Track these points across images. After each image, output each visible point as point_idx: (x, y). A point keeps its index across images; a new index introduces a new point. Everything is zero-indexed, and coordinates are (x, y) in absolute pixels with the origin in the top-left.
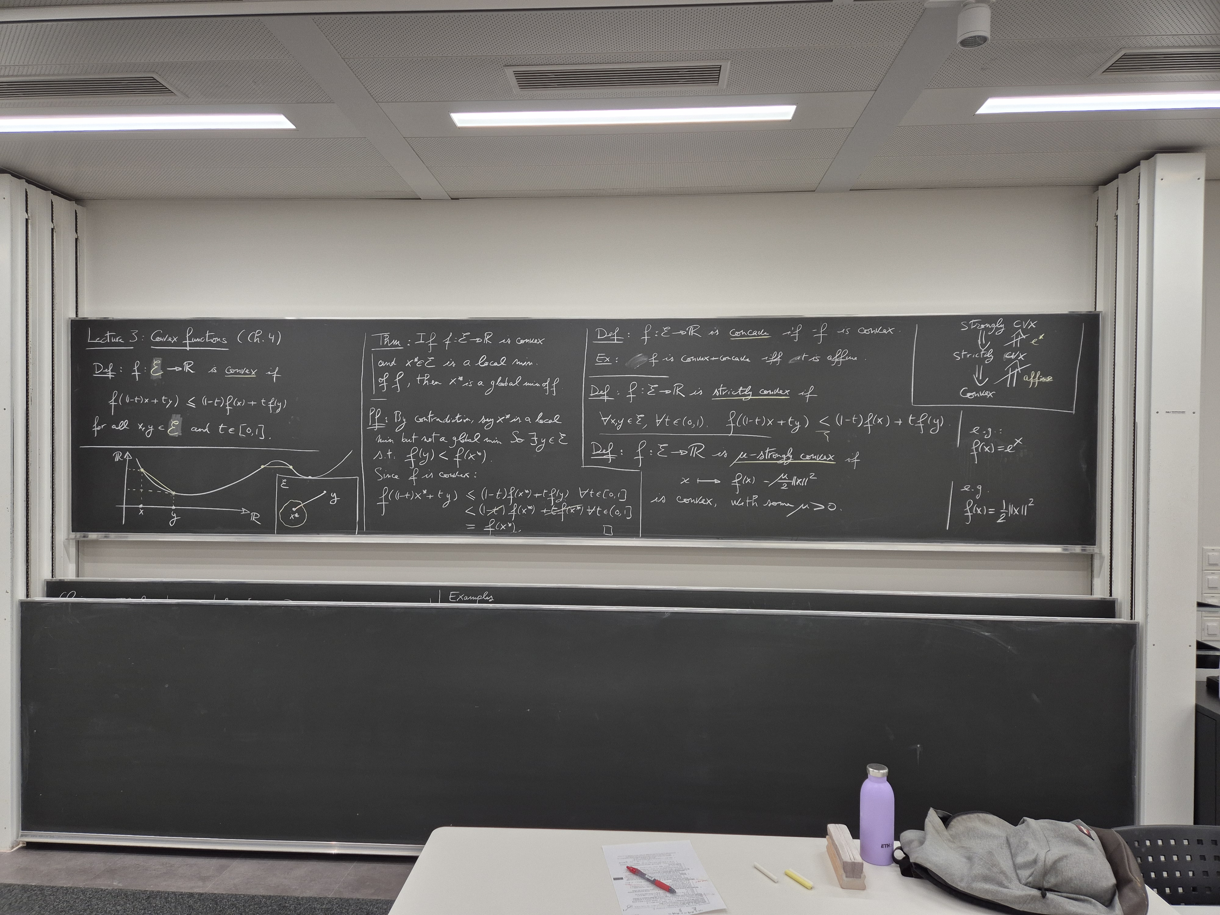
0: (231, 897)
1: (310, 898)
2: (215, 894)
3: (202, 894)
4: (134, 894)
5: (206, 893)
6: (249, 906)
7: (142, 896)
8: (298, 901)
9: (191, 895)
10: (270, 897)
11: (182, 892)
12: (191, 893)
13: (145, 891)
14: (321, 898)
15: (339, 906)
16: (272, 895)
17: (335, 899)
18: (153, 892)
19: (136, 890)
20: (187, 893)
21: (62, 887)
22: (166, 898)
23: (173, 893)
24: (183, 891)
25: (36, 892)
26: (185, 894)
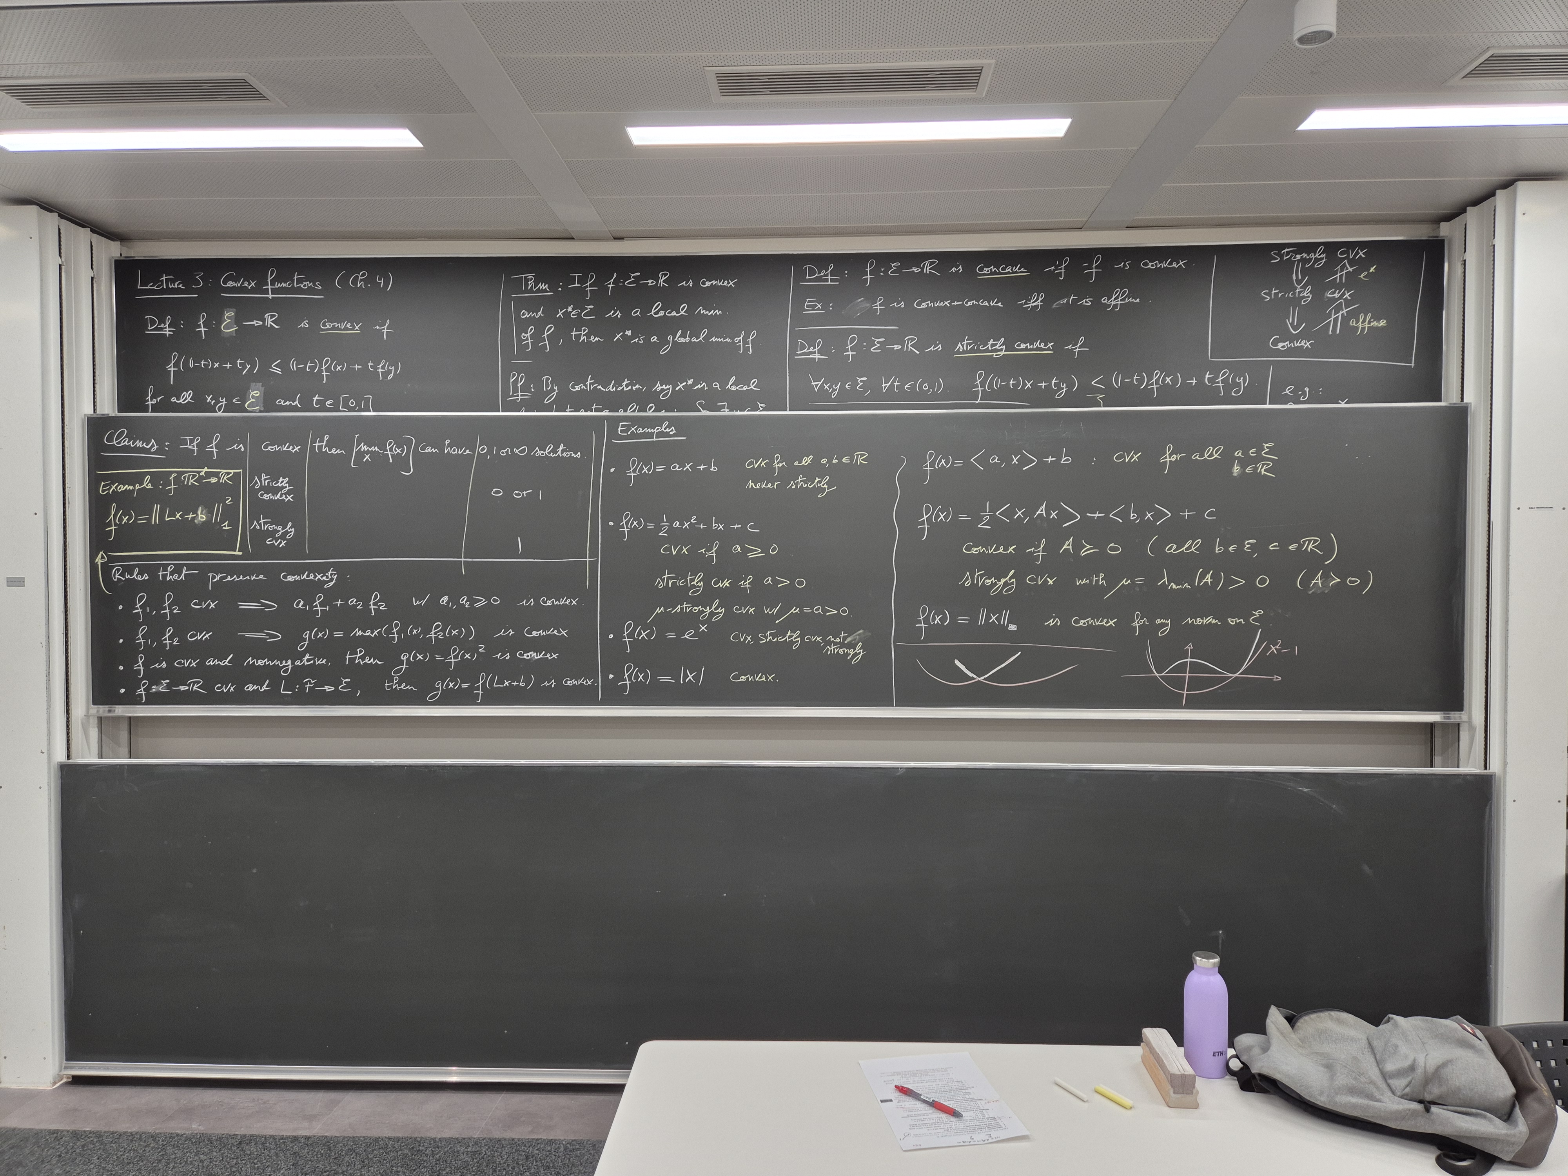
0: (348, 1140)
1: (450, 1139)
2: (326, 1137)
3: (309, 1137)
4: (220, 1139)
5: (315, 1136)
6: (373, 1151)
7: (231, 1141)
8: (435, 1143)
9: (295, 1139)
10: (398, 1139)
11: (283, 1135)
12: (295, 1137)
13: (234, 1135)
14: (464, 1139)
15: (489, 1148)
16: (401, 1136)
17: (483, 1140)
18: (245, 1136)
19: (223, 1135)
20: (290, 1136)
21: (125, 1133)
22: (263, 1144)
23: (271, 1136)
24: (285, 1134)
25: (92, 1139)
26: (288, 1137)
